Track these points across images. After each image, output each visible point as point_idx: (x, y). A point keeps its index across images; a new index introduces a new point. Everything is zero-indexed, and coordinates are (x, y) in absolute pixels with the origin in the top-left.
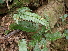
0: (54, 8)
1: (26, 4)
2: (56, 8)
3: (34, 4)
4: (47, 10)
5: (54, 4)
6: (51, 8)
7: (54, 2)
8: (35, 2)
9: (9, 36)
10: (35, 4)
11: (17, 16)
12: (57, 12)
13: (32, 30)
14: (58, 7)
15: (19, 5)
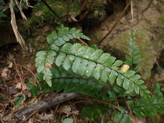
0: (149, 22)
1: (70, 14)
2: (154, 22)
3: (92, 12)
4: (128, 29)
5: (149, 10)
6: (140, 24)
7: (149, 5)
8: (97, 7)
9: (26, 114)
10: (97, 12)
11: (46, 56)
12: (157, 33)
13: (91, 86)
14: (160, 19)
15: (52, 18)
